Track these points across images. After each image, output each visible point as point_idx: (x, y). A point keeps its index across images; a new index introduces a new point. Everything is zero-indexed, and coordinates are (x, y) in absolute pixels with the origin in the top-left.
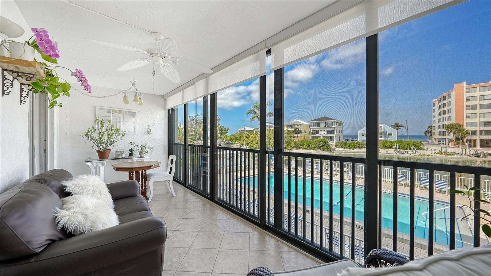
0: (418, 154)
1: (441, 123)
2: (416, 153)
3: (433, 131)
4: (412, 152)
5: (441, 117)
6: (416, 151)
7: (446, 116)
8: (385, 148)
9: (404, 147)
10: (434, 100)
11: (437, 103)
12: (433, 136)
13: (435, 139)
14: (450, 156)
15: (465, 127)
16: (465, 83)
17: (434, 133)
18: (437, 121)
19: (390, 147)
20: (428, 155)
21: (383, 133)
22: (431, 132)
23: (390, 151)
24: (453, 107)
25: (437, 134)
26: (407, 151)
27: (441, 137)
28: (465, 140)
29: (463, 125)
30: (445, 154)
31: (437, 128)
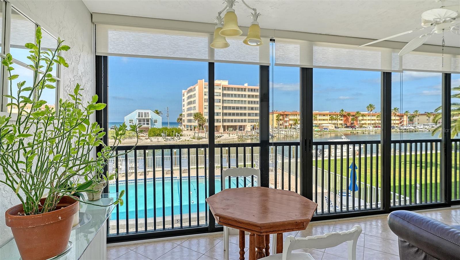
0: (181, 140)
1: (189, 112)
2: (180, 139)
3: (183, 118)
4: (177, 139)
5: (189, 106)
6: (179, 138)
7: (192, 106)
8: (154, 136)
9: (169, 134)
10: (183, 91)
11: (186, 94)
12: (183, 123)
13: (184, 126)
14: (201, 140)
15: (204, 116)
16: (204, 80)
17: (184, 120)
18: (186, 110)
19: (159, 135)
20: (188, 141)
21: (150, 120)
22: (181, 119)
23: (160, 139)
24: (197, 98)
25: (186, 121)
26: (173, 137)
27: (189, 124)
28: (204, 127)
29: (203, 114)
30: (197, 139)
31: (186, 116)
